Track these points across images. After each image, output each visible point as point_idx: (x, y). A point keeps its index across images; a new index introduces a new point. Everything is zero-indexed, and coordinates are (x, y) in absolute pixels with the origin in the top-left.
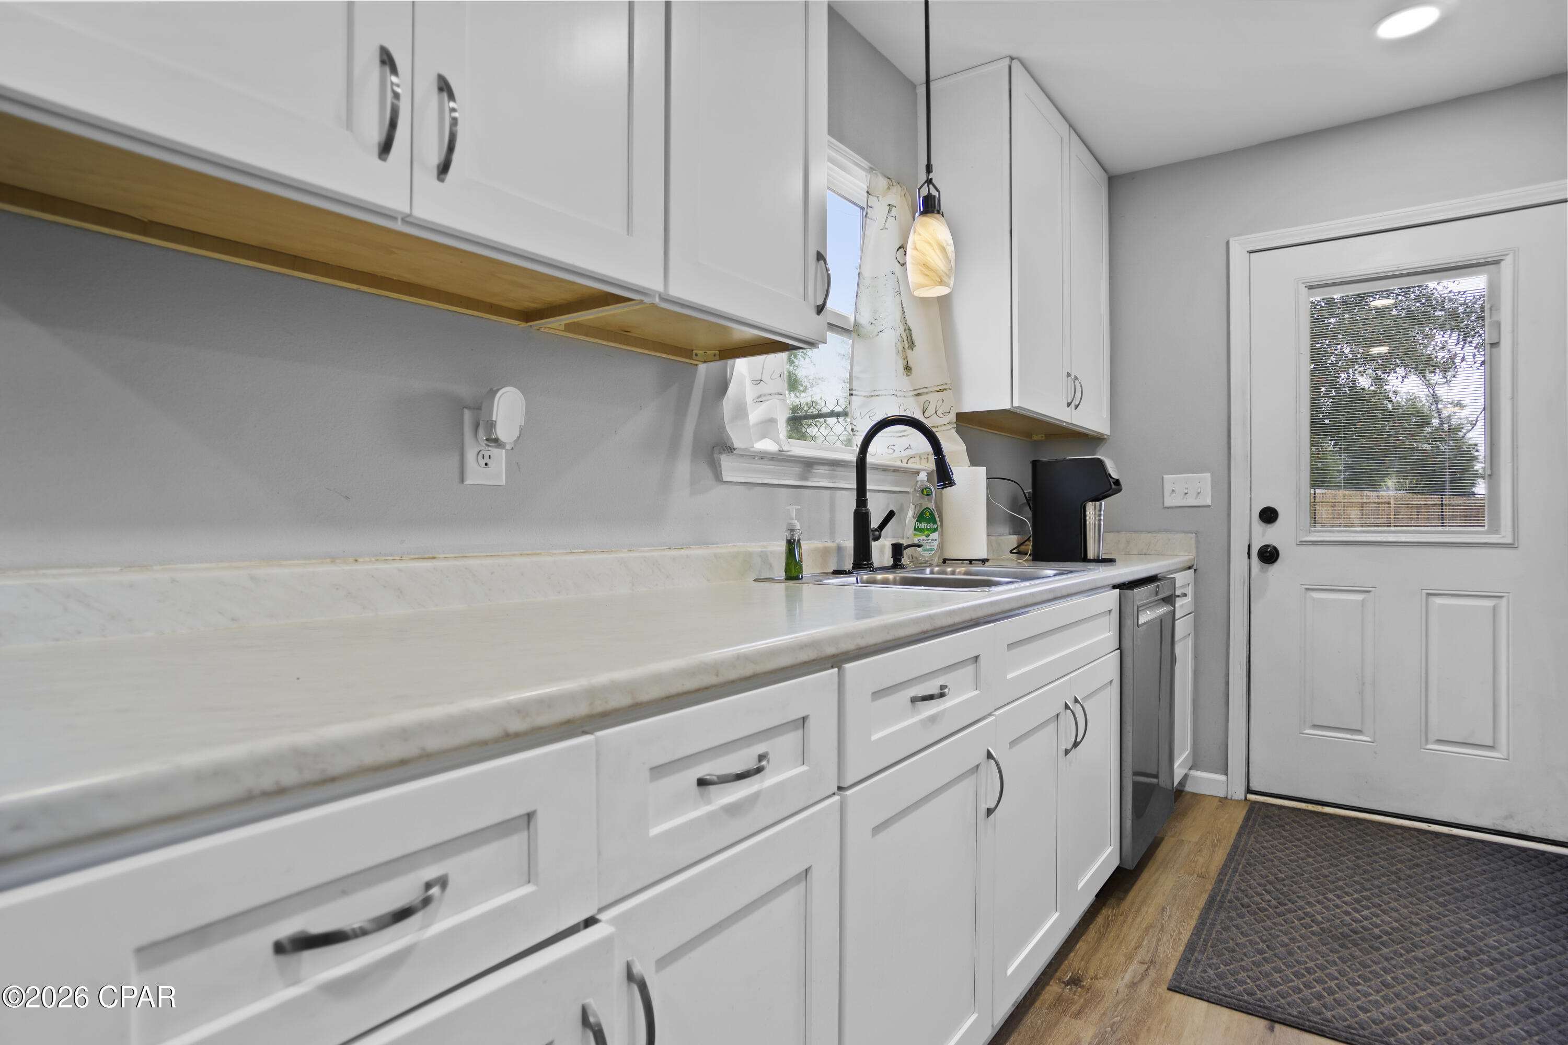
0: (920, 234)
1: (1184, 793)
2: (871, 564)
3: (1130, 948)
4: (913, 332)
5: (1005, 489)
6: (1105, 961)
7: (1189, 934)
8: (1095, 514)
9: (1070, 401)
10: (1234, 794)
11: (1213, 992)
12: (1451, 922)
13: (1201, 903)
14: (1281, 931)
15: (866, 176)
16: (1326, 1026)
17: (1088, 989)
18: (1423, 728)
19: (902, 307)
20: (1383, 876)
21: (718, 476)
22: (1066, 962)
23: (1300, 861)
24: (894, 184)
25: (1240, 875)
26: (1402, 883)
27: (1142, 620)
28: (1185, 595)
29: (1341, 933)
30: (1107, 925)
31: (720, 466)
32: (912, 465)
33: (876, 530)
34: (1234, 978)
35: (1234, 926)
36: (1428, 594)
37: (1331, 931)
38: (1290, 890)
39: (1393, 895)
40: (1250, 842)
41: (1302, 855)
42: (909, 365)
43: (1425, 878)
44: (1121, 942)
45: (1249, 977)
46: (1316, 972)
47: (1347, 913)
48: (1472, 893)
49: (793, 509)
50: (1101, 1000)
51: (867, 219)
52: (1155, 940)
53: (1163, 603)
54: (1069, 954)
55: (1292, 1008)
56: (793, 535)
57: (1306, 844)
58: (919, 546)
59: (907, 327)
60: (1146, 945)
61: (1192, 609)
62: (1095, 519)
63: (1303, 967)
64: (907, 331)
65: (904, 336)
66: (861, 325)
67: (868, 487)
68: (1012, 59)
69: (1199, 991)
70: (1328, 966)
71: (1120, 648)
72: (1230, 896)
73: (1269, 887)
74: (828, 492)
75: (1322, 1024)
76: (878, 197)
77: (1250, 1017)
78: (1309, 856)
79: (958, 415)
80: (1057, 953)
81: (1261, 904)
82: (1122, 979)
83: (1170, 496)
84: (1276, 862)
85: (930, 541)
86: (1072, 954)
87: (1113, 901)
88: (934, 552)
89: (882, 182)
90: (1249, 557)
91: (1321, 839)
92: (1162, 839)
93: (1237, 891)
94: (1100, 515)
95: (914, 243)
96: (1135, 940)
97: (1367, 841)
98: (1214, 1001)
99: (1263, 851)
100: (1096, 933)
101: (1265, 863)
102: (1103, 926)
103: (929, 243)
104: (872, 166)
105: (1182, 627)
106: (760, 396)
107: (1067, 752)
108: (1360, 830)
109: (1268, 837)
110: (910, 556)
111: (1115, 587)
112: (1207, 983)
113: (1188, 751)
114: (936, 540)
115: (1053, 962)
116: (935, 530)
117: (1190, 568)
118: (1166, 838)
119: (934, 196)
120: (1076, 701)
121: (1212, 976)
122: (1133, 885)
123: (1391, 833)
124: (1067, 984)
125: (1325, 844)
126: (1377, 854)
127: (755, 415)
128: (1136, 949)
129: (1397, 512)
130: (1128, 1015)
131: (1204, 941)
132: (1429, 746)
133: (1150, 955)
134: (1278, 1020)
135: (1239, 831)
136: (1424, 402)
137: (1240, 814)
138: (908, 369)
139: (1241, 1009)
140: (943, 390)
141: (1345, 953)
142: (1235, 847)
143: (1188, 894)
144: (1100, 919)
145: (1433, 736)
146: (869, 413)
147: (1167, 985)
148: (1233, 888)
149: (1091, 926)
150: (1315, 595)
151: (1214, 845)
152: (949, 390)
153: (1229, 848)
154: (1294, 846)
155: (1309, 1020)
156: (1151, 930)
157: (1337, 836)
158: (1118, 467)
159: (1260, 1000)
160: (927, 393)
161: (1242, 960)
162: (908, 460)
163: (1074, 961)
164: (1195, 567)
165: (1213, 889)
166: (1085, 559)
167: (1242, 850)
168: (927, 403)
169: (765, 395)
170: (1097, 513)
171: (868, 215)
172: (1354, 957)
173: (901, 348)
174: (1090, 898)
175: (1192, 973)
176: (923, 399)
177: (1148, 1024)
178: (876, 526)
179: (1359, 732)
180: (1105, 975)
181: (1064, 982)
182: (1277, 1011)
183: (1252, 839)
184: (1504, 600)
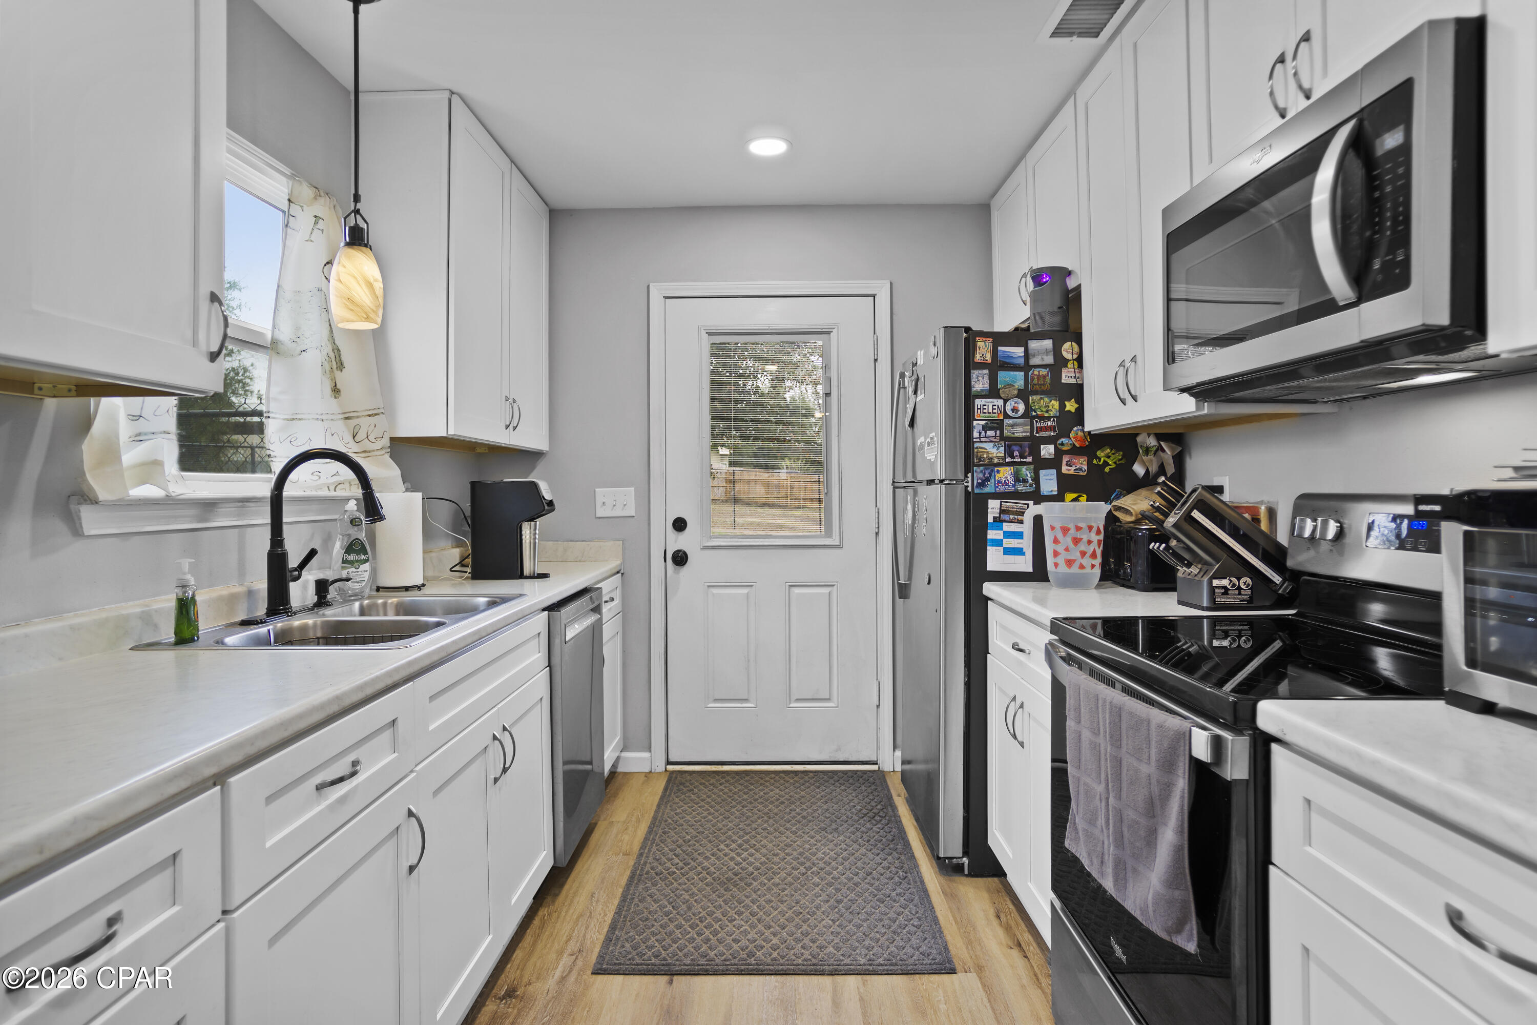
0: (345, 267)
1: (616, 775)
2: (288, 609)
3: (561, 944)
4: (342, 352)
5: (444, 511)
6: (538, 965)
7: (612, 913)
8: (530, 533)
9: (508, 424)
10: (656, 768)
11: (628, 965)
12: (798, 846)
13: (624, 881)
14: (684, 890)
15: (288, 182)
16: (710, 965)
17: (522, 998)
18: (788, 692)
19: (330, 326)
20: (759, 818)
21: (76, 531)
22: (503, 976)
23: (703, 820)
24: (322, 194)
25: (656, 846)
26: (771, 821)
27: (569, 636)
28: (612, 599)
29: (726, 878)
30: (542, 926)
31: (80, 519)
32: (340, 493)
33: (295, 570)
34: (645, 945)
35: (648, 895)
36: (790, 586)
37: (720, 879)
38: (694, 849)
39: (765, 834)
40: (667, 811)
41: (705, 814)
42: (338, 386)
43: (785, 813)
44: (554, 939)
45: (657, 941)
46: (706, 919)
47: (732, 859)
48: (813, 817)
49: (186, 563)
50: (533, 1005)
51: (289, 229)
52: (583, 929)
53: (592, 613)
54: (506, 966)
55: (687, 958)
56: (185, 592)
57: (708, 803)
58: (348, 580)
59: (335, 347)
60: (576, 935)
61: (621, 610)
62: (530, 537)
63: (697, 918)
64: (336, 351)
65: (332, 356)
66: (281, 342)
67: (285, 520)
68: (452, 93)
69: (617, 967)
70: (715, 910)
71: (549, 666)
72: (648, 868)
73: (679, 851)
74: (236, 530)
75: (707, 965)
76: (301, 206)
77: (656, 977)
78: (709, 814)
79: (393, 440)
80: (495, 969)
81: (671, 868)
82: (553, 977)
83: (601, 506)
84: (685, 826)
85: (360, 573)
86: (509, 966)
87: (549, 899)
88: (364, 583)
89: (306, 192)
90: (665, 561)
91: (719, 796)
92: (596, 824)
93: (653, 861)
94: (535, 534)
95: (338, 274)
96: (566, 934)
97: (750, 790)
98: (628, 973)
99: (677, 817)
100: (532, 936)
101: (676, 829)
102: (539, 928)
103: (354, 277)
104: (293, 172)
105: (610, 629)
106: (139, 434)
107: (496, 780)
108: (746, 781)
109: (681, 804)
110: (338, 589)
111: (544, 610)
112: (624, 957)
113: (619, 737)
114: (367, 571)
115: (490, 979)
116: (366, 561)
117: (618, 572)
118: (600, 822)
119: (362, 228)
120: (505, 729)
121: (628, 950)
122: (567, 878)
123: (767, 779)
124: (501, 999)
125: (722, 800)
126: (756, 800)
127: (130, 457)
128: (567, 942)
129: (792, 488)
130: (557, 1011)
131: (624, 917)
132: (792, 705)
133: (578, 945)
134: (676, 972)
135: (659, 802)
136: (810, 398)
137: (660, 785)
138: (336, 391)
139: (650, 973)
140: (376, 415)
141: (728, 895)
142: (655, 818)
143: (614, 874)
144: (536, 922)
145: (794, 698)
146: (291, 437)
147: (591, 970)
148: (651, 859)
149: (528, 931)
150: (715, 591)
151: (639, 821)
152: (381, 415)
153: (650, 821)
154: (700, 807)
155: (698, 965)
156: (580, 920)
157: (730, 790)
158: (552, 490)
159: (665, 959)
160: (358, 417)
161: (653, 926)
162: (336, 487)
163: (511, 972)
164: (622, 572)
165: (635, 863)
166: (521, 576)
167: (659, 820)
168: (358, 427)
169: (146, 434)
170: (533, 532)
171: (290, 225)
172: (733, 897)
173: (328, 368)
174: (529, 900)
175: (612, 951)
176: (353, 422)
177: (573, 1014)
178: (295, 565)
179: (746, 700)
180: (538, 978)
181: (500, 998)
182: (675, 965)
183: (669, 808)
184: (835, 587)
